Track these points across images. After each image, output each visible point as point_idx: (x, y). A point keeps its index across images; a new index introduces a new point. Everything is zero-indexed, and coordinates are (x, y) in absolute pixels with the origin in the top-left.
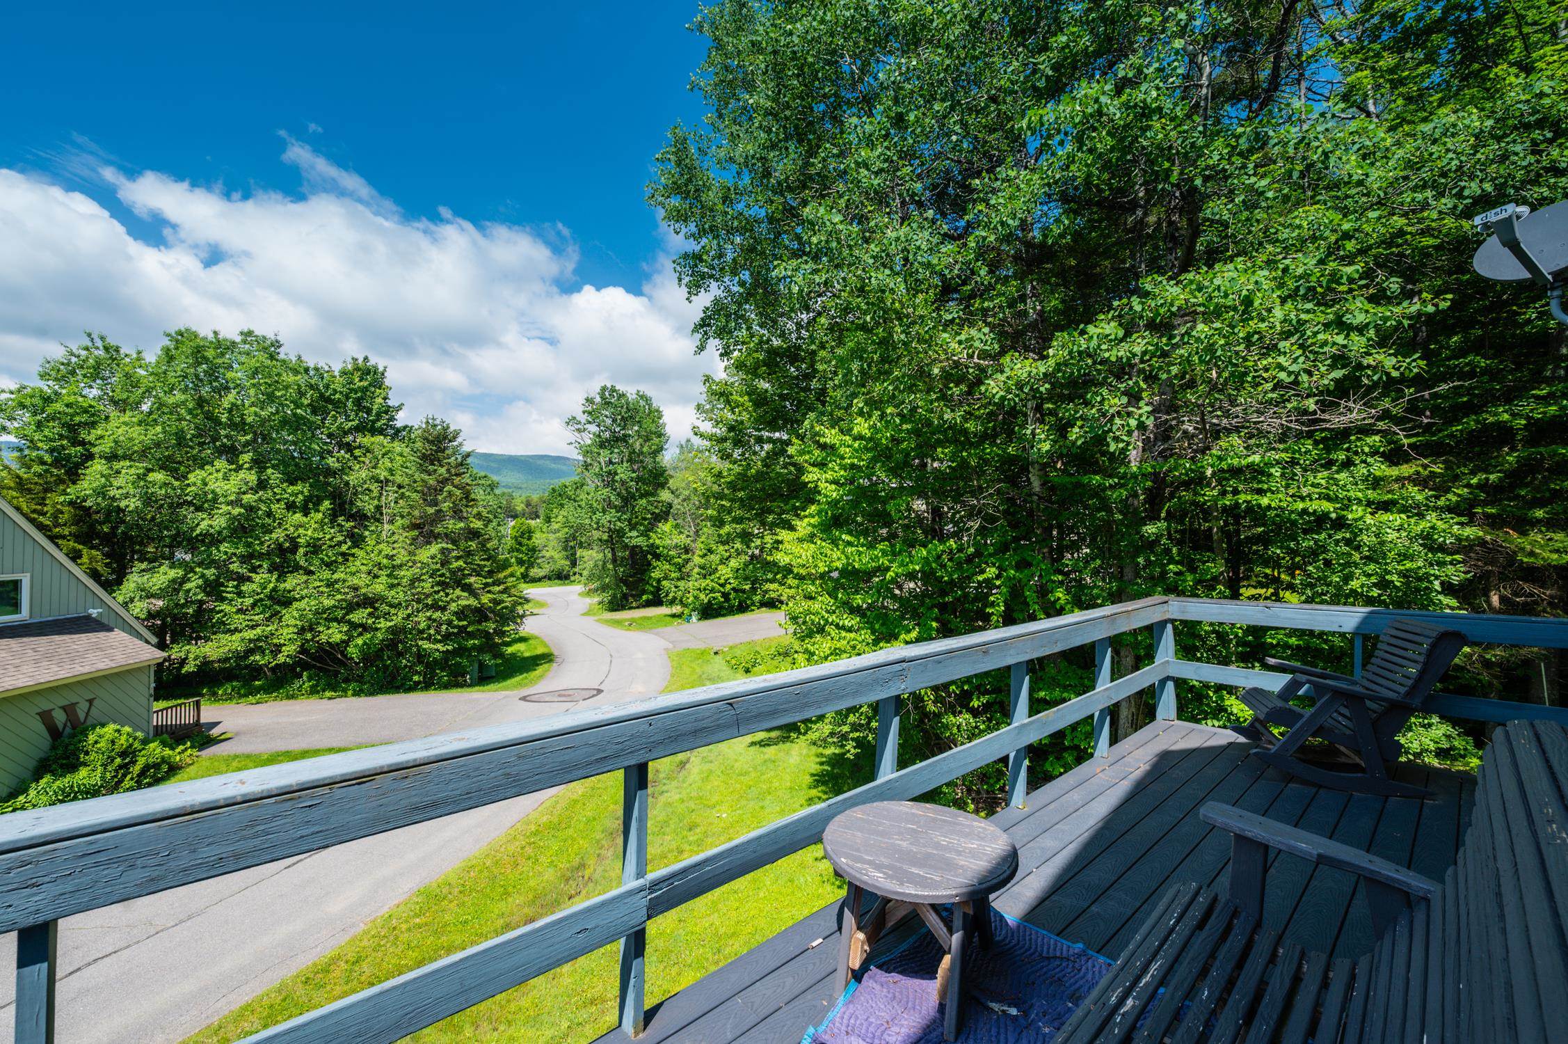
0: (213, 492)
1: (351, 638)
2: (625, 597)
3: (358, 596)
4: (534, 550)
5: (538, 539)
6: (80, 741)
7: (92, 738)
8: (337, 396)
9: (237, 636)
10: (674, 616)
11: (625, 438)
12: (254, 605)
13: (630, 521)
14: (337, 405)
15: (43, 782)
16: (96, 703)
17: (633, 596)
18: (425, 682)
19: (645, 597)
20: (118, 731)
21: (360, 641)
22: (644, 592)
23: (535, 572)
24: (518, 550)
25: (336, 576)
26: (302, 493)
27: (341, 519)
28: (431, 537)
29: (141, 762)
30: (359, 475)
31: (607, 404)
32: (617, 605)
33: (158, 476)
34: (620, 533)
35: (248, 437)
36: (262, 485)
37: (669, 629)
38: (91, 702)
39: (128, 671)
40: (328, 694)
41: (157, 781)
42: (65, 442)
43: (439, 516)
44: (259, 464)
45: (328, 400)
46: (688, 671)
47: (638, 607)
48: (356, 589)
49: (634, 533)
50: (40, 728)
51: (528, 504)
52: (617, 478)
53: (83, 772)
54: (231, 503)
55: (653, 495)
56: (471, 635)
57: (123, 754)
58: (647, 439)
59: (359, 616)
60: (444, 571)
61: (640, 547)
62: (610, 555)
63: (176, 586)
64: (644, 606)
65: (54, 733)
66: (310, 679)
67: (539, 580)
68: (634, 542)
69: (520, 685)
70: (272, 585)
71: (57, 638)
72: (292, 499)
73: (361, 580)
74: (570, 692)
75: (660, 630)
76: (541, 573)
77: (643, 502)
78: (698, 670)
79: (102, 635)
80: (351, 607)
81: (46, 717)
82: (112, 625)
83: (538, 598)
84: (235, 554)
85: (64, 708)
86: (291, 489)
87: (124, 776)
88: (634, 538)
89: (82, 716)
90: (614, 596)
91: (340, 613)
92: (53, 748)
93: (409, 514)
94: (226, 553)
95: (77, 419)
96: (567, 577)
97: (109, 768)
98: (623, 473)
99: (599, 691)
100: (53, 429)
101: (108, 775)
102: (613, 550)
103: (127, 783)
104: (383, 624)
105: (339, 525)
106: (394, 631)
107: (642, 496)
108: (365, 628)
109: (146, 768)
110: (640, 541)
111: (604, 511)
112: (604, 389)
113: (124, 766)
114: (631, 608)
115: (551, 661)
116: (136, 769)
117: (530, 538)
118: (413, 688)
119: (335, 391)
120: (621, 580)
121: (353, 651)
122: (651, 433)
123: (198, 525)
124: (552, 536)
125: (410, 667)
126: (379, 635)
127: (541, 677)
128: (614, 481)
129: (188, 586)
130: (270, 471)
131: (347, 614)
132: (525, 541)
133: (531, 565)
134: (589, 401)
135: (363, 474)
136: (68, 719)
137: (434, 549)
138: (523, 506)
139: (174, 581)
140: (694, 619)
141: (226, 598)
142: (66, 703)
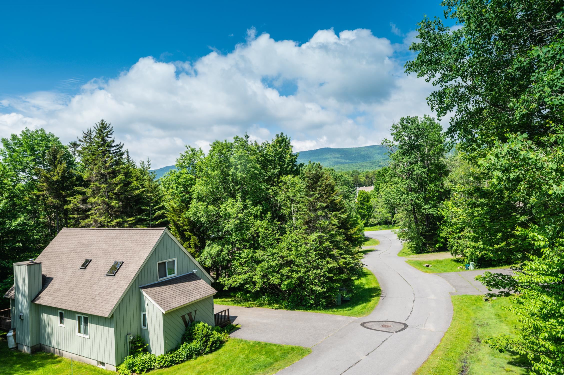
0: (228, 213)
1: (282, 281)
2: (424, 244)
3: (284, 261)
4: (370, 207)
5: (373, 202)
6: (193, 329)
7: (196, 328)
8: (271, 158)
9: (240, 277)
10: (457, 261)
11: (418, 147)
12: (245, 262)
13: (424, 198)
14: (271, 162)
15: (184, 344)
16: (197, 312)
17: (429, 244)
18: (315, 304)
19: (437, 245)
20: (204, 325)
21: (286, 283)
22: (437, 242)
23: (372, 220)
24: (362, 209)
25: (275, 251)
26: (259, 210)
27: (275, 221)
28: (313, 229)
29: (211, 340)
30: (281, 197)
31: (405, 127)
32: (420, 250)
33: (211, 207)
34: (418, 206)
35: (239, 186)
36: (245, 207)
37: (453, 274)
38: (195, 311)
39: (206, 299)
40: (276, 305)
41: (217, 349)
42: (184, 193)
43: (317, 218)
44: (244, 198)
45: (268, 161)
46: (465, 315)
47: (433, 252)
48: (282, 257)
49: (428, 206)
50: (182, 322)
51: (367, 177)
52: (414, 173)
53: (194, 343)
54: (234, 218)
55: (439, 180)
56: (337, 281)
57: (206, 336)
58: (432, 146)
59: (285, 271)
60: (320, 247)
61: (432, 215)
62: (413, 219)
63: (219, 254)
64: (437, 251)
65: (186, 324)
66: (268, 296)
67: (375, 225)
68: (428, 212)
69: (361, 313)
70: (251, 255)
71: (185, 284)
72: (256, 213)
73: (285, 252)
74: (389, 324)
75: (446, 274)
76: (375, 221)
77: (432, 185)
78: (473, 315)
79: (197, 281)
80: (282, 266)
81: (183, 317)
82: (200, 277)
83: (374, 238)
84: (237, 240)
85: (188, 314)
86: (255, 209)
87: (207, 345)
88: (428, 209)
89: (193, 317)
90: (417, 245)
91: (277, 269)
92: (186, 330)
93: (303, 218)
94: (234, 239)
95: (187, 183)
96: (390, 223)
97: (202, 342)
98: (418, 169)
99: (406, 326)
100: (181, 189)
101: (202, 345)
102: (415, 216)
103: (208, 349)
104: (295, 276)
105: (275, 223)
106: (300, 278)
107: (431, 182)
108: (288, 277)
109: (213, 343)
110: (432, 211)
111: (408, 194)
112: (403, 119)
113: (206, 341)
114: (429, 252)
115: (379, 295)
116: (210, 343)
117: (368, 201)
118: (310, 308)
119: (270, 156)
120: (422, 235)
121: (283, 287)
122: (435, 141)
123: (225, 226)
124: (380, 200)
125: (308, 296)
126: (294, 281)
127: (373, 308)
128: (413, 175)
129: (223, 253)
130: (247, 201)
131: (280, 269)
132: (365, 203)
133: (370, 217)
134: (395, 127)
135: (283, 196)
136: (190, 319)
137: (315, 236)
138: (364, 178)
139: (218, 251)
140: (472, 267)
141: (236, 259)
142: (188, 312)
